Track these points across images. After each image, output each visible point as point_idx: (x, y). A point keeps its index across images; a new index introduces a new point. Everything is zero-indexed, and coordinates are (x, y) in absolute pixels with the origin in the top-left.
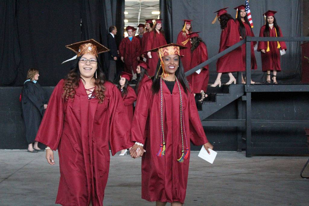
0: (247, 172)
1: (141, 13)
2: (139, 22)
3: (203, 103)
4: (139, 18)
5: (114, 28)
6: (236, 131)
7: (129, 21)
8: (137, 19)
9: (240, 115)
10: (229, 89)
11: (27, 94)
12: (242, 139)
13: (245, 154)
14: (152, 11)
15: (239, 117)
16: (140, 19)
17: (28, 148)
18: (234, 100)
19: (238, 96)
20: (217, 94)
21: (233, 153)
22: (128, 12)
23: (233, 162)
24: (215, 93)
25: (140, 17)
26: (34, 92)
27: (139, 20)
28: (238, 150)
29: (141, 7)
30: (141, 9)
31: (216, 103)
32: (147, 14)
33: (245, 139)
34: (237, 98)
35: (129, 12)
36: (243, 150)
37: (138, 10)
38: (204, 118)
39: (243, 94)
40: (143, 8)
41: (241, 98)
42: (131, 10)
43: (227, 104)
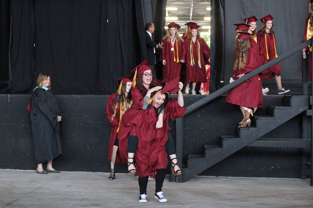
0: (308, 204)
1: (193, 9)
2: (191, 20)
3: (258, 118)
4: (191, 15)
5: (151, 24)
6: (299, 154)
7: (179, 19)
8: (189, 16)
9: (305, 134)
10: (290, 101)
11: (37, 103)
12: (307, 163)
13: (310, 183)
14: (206, 7)
15: (303, 136)
16: (193, 16)
17: (37, 168)
18: (296, 114)
19: (301, 110)
20: (276, 107)
21: (296, 180)
22: (177, 7)
23: (294, 191)
24: (273, 106)
25: (193, 14)
26: (46, 101)
27: (191, 18)
28: (302, 176)
29: (193, 1)
30: (193, 4)
31: (274, 118)
32: (201, 10)
33: (310, 164)
34: (301, 112)
35: (179, 8)
36: (308, 177)
37: (190, 6)
38: (259, 137)
39: (308, 107)
40: (195, 2)
41: (305, 112)
42: (181, 5)
43: (289, 119)
